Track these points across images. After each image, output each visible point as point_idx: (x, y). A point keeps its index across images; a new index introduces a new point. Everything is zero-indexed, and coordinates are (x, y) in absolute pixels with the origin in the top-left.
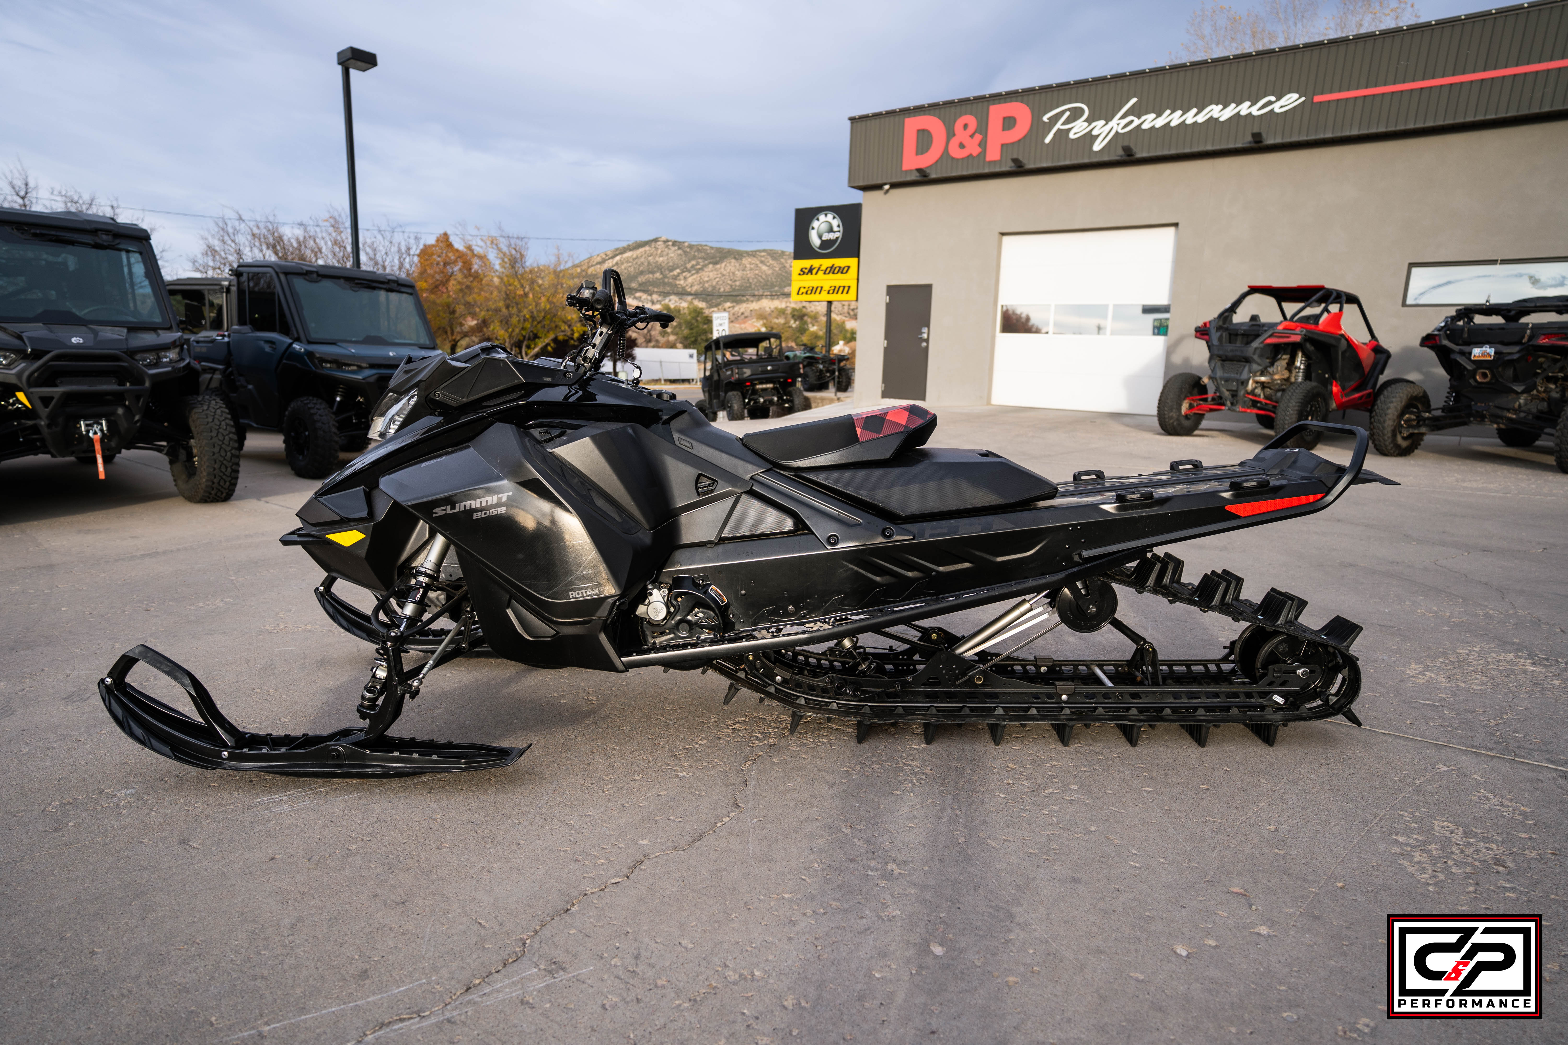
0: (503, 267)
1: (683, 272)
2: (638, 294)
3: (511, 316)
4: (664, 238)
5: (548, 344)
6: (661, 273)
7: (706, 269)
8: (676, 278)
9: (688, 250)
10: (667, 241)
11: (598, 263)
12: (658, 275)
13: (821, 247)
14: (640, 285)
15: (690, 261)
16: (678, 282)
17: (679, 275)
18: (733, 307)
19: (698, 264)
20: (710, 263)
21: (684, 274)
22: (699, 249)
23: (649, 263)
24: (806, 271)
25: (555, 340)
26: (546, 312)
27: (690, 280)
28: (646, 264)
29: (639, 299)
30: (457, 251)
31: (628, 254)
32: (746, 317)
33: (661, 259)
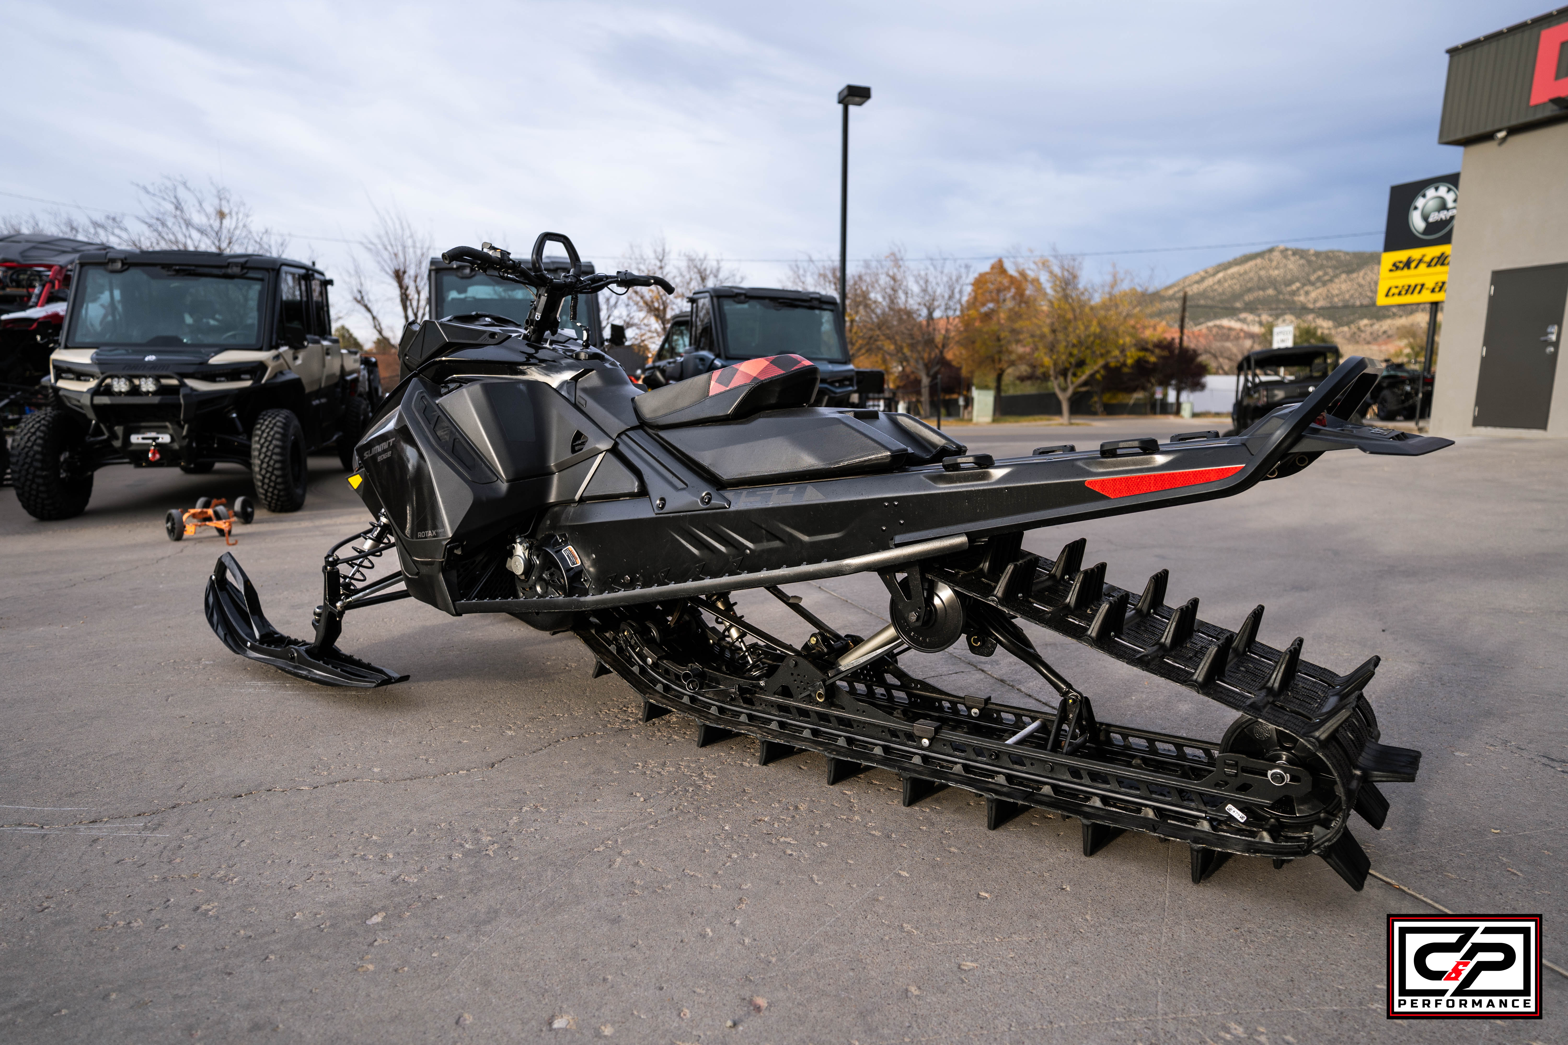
0: (1055, 291)
1: (1304, 285)
2: (1243, 315)
3: (1058, 342)
4: (1282, 246)
5: (1097, 372)
6: (1276, 289)
7: (1336, 280)
8: (1294, 293)
9: (1314, 258)
10: (1287, 250)
11: (1197, 282)
12: (1271, 292)
13: (1426, 231)
14: (1246, 304)
15: (1314, 271)
16: (1296, 298)
17: (1298, 289)
18: (1371, 325)
19: (1326, 274)
20: (1343, 272)
21: (1306, 288)
22: (1328, 256)
23: (1260, 278)
24: (1401, 265)
25: (1106, 367)
26: (1097, 336)
27: (1313, 295)
28: (1256, 279)
29: (1244, 321)
30: (1011, 277)
31: (1234, 270)
32: (1389, 337)
33: (1276, 272)
